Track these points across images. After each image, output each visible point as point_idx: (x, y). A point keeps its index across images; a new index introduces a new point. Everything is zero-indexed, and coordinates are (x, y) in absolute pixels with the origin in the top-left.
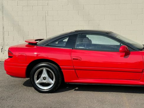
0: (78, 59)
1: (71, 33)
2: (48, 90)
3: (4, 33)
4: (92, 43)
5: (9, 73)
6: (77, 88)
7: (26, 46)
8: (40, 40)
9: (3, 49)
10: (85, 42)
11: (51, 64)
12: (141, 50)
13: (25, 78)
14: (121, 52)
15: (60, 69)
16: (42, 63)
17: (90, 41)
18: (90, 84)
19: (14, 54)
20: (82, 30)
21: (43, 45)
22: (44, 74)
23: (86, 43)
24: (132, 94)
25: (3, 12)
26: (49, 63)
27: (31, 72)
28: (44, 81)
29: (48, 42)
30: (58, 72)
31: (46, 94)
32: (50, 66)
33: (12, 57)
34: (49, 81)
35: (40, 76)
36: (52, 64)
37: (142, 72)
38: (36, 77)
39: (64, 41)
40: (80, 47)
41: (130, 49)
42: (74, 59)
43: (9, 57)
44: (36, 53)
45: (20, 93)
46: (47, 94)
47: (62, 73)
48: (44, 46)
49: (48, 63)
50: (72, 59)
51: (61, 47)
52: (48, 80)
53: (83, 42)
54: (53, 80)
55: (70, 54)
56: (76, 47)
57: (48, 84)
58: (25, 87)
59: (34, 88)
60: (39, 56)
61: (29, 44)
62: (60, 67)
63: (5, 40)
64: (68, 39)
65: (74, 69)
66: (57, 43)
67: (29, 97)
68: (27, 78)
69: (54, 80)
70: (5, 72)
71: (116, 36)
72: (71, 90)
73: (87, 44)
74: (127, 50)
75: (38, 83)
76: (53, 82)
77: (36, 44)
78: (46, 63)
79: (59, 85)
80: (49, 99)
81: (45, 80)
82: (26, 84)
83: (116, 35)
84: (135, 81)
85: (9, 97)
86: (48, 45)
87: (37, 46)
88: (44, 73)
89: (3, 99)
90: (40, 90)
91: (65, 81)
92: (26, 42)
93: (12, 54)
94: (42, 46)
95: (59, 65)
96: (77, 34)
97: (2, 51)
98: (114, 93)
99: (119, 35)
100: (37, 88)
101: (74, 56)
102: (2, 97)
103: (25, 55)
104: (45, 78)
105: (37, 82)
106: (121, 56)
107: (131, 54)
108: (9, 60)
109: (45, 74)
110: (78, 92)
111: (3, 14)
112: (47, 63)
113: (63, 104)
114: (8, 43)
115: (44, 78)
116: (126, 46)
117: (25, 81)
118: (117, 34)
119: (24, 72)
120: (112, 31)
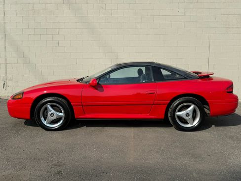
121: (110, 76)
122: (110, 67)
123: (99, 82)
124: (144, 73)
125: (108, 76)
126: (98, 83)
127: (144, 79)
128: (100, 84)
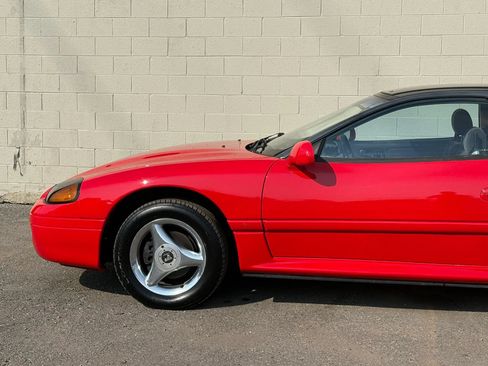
3: (24, 99)
9: (19, 159)
25: (22, 22)
63: (27, 126)
97: (15, 166)
111: (22, 30)
114: (40, 138)
121: (353, 134)
122: (358, 105)
123: (320, 151)
124: (475, 122)
125: (348, 134)
126: (317, 157)
127: (478, 143)
128: (323, 160)
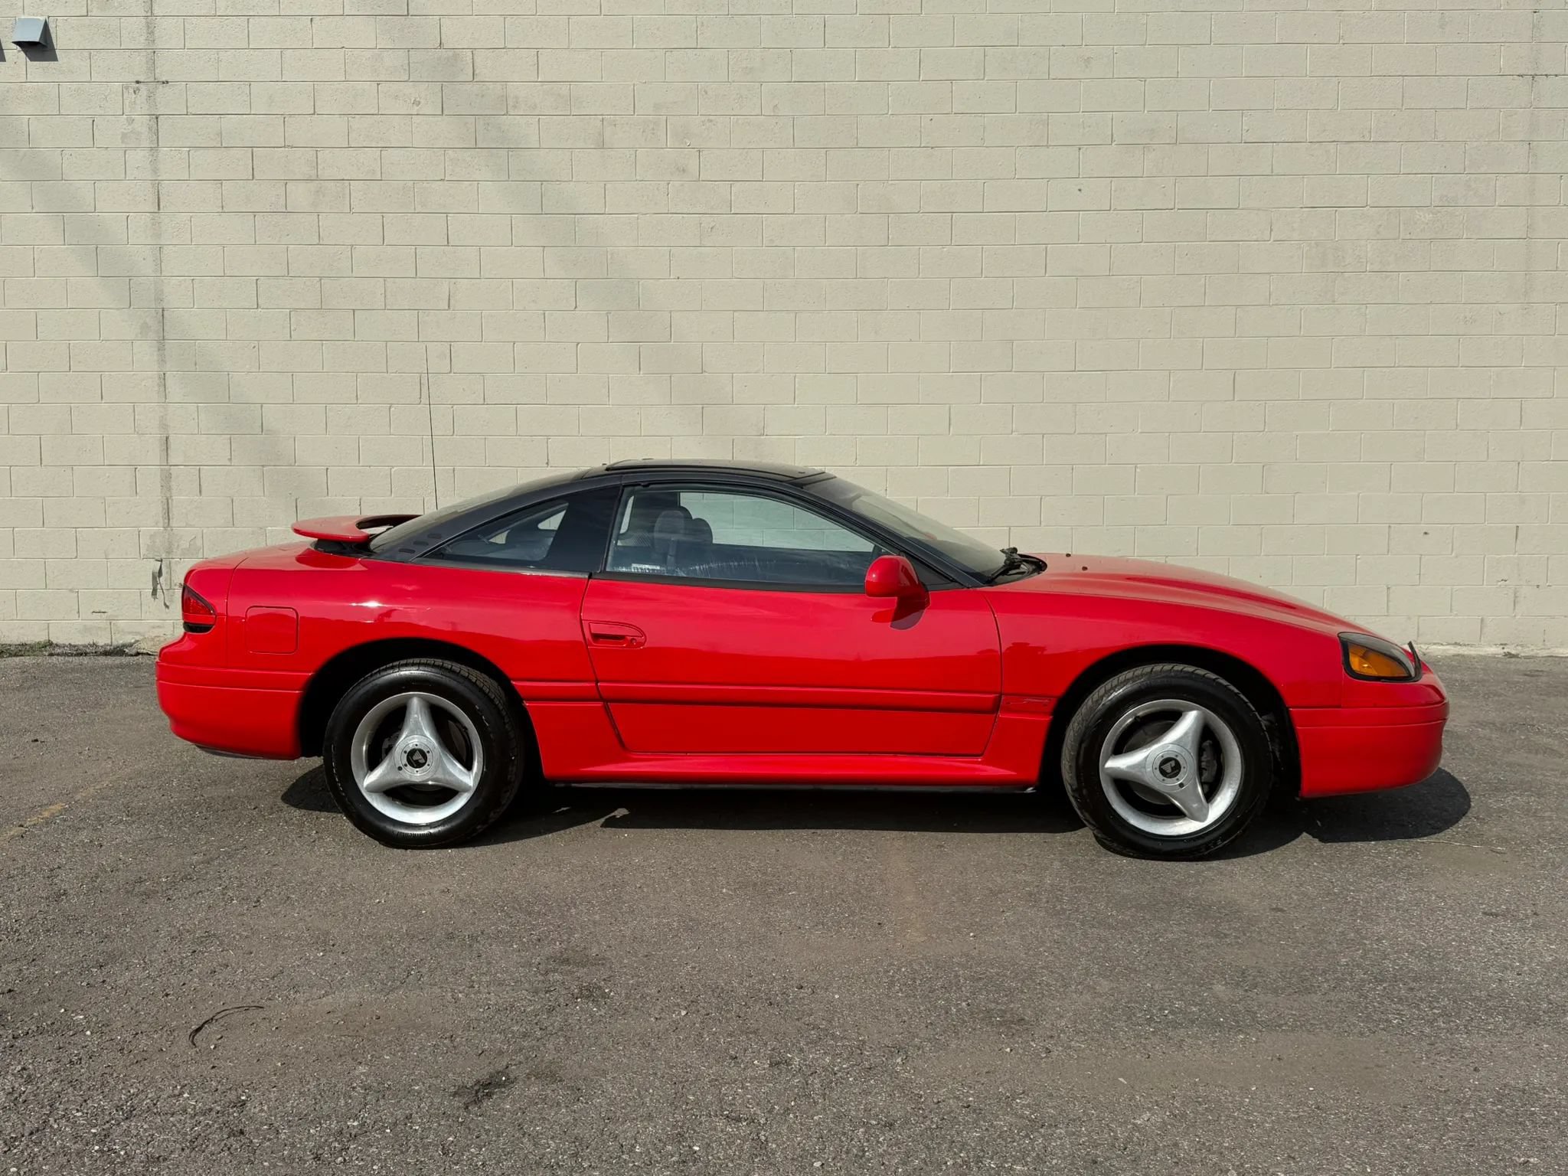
0: (622, 637)
1: (582, 479)
2: (440, 828)
3: (167, 478)
4: (714, 542)
5: (185, 728)
6: (621, 812)
7: (301, 559)
8: (395, 521)
9: (162, 579)
10: (666, 530)
11: (456, 667)
12: (991, 581)
13: (292, 757)
14: (872, 591)
15: (514, 698)
16: (400, 666)
17: (701, 528)
18: (696, 786)
19: (221, 609)
20: (648, 463)
21: (405, 556)
22: (412, 733)
23: (674, 538)
24: (940, 835)
26: (448, 664)
27: (330, 722)
28: (415, 776)
29: (439, 537)
30: (503, 718)
31: (428, 853)
32: (452, 683)
33: (206, 629)
34: (445, 771)
35: (385, 745)
36: (464, 670)
37: (996, 707)
38: (364, 748)
39: (542, 526)
40: (636, 568)
41: (927, 577)
42: (596, 637)
43: (189, 627)
44: (373, 604)
45: (259, 852)
46: (434, 852)
47: (528, 718)
48: (413, 560)
49: (439, 662)
50: (588, 636)
51: (524, 564)
52: (440, 764)
53: (656, 535)
54: (468, 766)
55: (575, 608)
56: (616, 564)
57: (440, 794)
58: (297, 813)
59: (350, 817)
60: (394, 619)
61: (317, 545)
62: (512, 687)
63: (173, 523)
64: (560, 517)
65: (601, 699)
66: (501, 539)
67: (319, 873)
68: (309, 755)
69: (477, 766)
70: (166, 721)
71: (854, 499)
72: (583, 827)
73: (679, 543)
74: (908, 583)
75: (375, 789)
76: (468, 779)
77: (362, 546)
78: (426, 665)
79: (507, 798)
80: (442, 886)
81: (418, 765)
82: (303, 795)
83: (852, 495)
84: (959, 763)
85: (187, 878)
86: (438, 554)
87: (372, 559)
88: (417, 722)
89: (148, 895)
90: (390, 828)
91: (548, 769)
92: (297, 531)
93: (207, 609)
94: (400, 556)
95: (508, 674)
96: (616, 487)
97: (154, 593)
98: (838, 833)
99: (868, 494)
100: (371, 818)
101: (598, 618)
102: (140, 881)
103: (292, 614)
104: (417, 757)
105: (368, 780)
106: (877, 618)
107: (934, 607)
108: (187, 646)
109: (418, 734)
110: (626, 834)
111: (162, 361)
112: (434, 666)
113: (530, 914)
114: (199, 543)
115: (411, 754)
116: (903, 559)
117: (300, 773)
118: (860, 488)
119: (285, 720)
120: (830, 471)
